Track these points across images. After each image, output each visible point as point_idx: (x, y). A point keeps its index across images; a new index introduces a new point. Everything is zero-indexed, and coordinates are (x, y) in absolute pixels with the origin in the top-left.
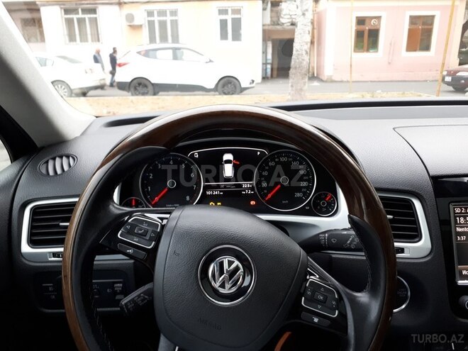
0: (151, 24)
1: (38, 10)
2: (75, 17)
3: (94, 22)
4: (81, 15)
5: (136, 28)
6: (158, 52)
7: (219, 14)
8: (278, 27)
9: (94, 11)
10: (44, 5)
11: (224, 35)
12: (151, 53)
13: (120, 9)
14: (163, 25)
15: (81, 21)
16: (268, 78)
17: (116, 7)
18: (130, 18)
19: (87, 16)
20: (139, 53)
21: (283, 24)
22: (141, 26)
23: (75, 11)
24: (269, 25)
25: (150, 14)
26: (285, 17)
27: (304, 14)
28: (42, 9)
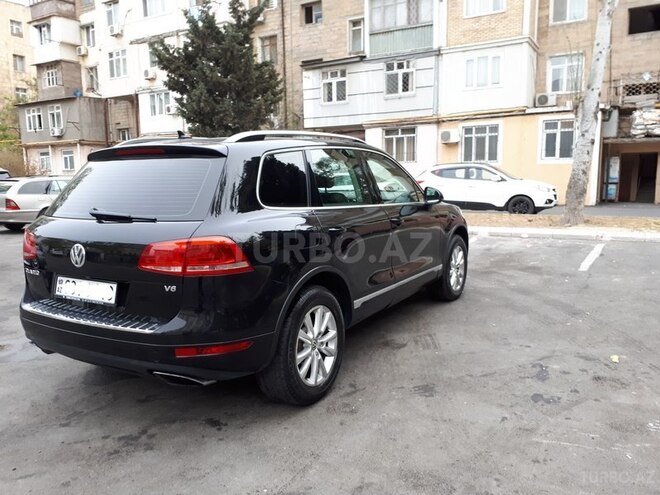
0: (468, 141)
1: (364, 131)
2: (394, 137)
3: (412, 141)
4: (400, 136)
5: (451, 145)
6: (457, 171)
7: (547, 128)
8: (626, 140)
9: (413, 131)
10: (369, 128)
11: (550, 152)
12: (444, 172)
13: (438, 128)
14: (481, 141)
15: (400, 141)
16: (611, 201)
17: (434, 127)
18: (446, 136)
19: (405, 136)
20: (433, 172)
21: (635, 135)
22: (457, 143)
23: (395, 131)
24: (614, 138)
25: (468, 130)
26: (638, 127)
27: (583, 135)
28: (367, 131)
